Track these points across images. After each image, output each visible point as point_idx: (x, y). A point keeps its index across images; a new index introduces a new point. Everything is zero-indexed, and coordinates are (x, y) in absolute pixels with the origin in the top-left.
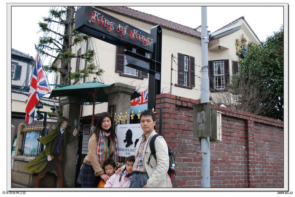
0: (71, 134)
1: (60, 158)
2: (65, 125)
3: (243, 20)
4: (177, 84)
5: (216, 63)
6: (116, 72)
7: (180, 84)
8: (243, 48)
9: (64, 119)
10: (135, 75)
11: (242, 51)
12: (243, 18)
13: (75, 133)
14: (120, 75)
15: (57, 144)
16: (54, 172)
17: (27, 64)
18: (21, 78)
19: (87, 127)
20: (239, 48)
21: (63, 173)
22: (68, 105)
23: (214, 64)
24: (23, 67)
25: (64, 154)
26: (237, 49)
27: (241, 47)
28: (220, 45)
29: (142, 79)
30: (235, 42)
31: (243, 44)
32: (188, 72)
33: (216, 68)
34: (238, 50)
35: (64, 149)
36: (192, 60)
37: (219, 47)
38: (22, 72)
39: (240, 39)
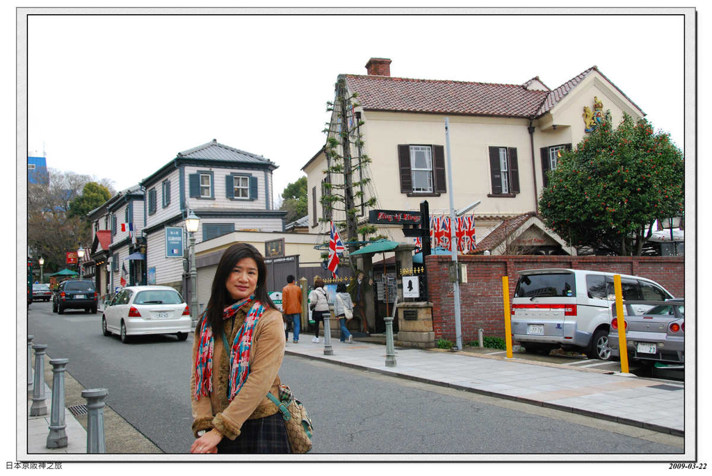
0: (368, 283)
1: (361, 304)
2: (361, 276)
3: (595, 72)
4: (491, 193)
5: (552, 150)
6: (402, 193)
7: (496, 192)
8: (596, 120)
9: (360, 271)
10: (428, 192)
11: (595, 124)
12: (595, 69)
13: (371, 282)
14: (408, 196)
15: (357, 292)
16: (358, 316)
17: (263, 172)
18: (259, 196)
19: (378, 274)
20: (589, 121)
21: (365, 316)
22: (362, 259)
23: (551, 152)
24: (259, 178)
25: (364, 301)
26: (586, 123)
27: (593, 119)
28: (555, 124)
29: (439, 195)
30: (582, 112)
31: (597, 112)
32: (508, 172)
33: (553, 158)
34: (588, 124)
35: (363, 296)
36: (512, 153)
37: (553, 126)
38: (259, 187)
39: (590, 105)
